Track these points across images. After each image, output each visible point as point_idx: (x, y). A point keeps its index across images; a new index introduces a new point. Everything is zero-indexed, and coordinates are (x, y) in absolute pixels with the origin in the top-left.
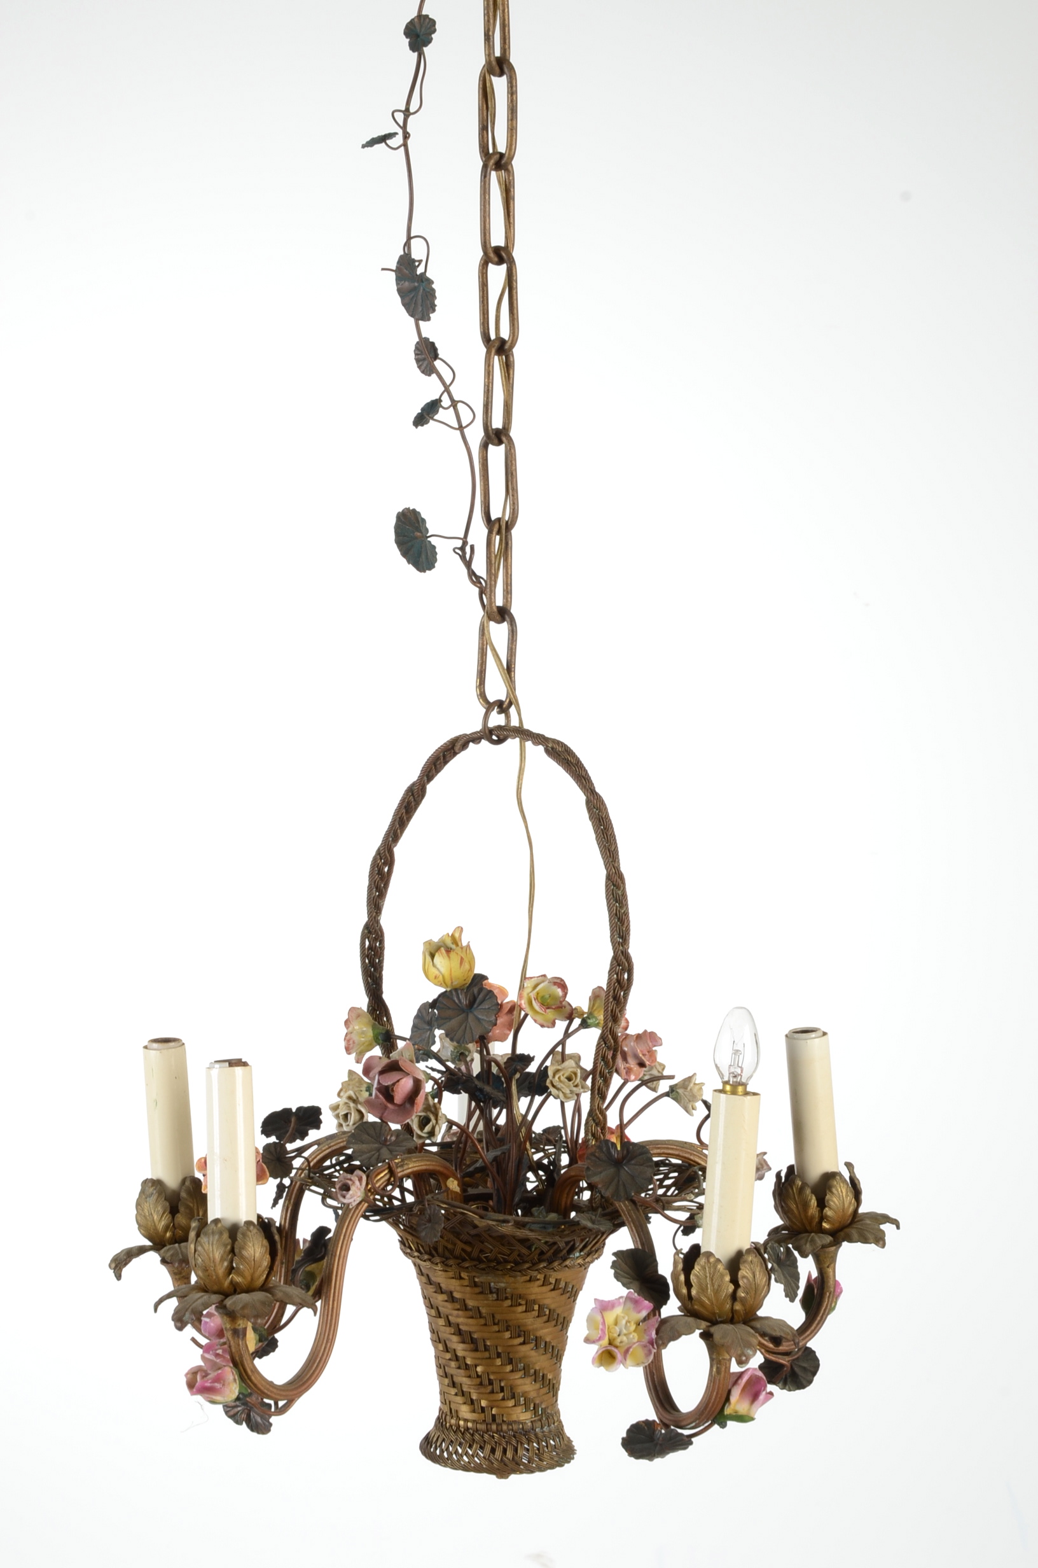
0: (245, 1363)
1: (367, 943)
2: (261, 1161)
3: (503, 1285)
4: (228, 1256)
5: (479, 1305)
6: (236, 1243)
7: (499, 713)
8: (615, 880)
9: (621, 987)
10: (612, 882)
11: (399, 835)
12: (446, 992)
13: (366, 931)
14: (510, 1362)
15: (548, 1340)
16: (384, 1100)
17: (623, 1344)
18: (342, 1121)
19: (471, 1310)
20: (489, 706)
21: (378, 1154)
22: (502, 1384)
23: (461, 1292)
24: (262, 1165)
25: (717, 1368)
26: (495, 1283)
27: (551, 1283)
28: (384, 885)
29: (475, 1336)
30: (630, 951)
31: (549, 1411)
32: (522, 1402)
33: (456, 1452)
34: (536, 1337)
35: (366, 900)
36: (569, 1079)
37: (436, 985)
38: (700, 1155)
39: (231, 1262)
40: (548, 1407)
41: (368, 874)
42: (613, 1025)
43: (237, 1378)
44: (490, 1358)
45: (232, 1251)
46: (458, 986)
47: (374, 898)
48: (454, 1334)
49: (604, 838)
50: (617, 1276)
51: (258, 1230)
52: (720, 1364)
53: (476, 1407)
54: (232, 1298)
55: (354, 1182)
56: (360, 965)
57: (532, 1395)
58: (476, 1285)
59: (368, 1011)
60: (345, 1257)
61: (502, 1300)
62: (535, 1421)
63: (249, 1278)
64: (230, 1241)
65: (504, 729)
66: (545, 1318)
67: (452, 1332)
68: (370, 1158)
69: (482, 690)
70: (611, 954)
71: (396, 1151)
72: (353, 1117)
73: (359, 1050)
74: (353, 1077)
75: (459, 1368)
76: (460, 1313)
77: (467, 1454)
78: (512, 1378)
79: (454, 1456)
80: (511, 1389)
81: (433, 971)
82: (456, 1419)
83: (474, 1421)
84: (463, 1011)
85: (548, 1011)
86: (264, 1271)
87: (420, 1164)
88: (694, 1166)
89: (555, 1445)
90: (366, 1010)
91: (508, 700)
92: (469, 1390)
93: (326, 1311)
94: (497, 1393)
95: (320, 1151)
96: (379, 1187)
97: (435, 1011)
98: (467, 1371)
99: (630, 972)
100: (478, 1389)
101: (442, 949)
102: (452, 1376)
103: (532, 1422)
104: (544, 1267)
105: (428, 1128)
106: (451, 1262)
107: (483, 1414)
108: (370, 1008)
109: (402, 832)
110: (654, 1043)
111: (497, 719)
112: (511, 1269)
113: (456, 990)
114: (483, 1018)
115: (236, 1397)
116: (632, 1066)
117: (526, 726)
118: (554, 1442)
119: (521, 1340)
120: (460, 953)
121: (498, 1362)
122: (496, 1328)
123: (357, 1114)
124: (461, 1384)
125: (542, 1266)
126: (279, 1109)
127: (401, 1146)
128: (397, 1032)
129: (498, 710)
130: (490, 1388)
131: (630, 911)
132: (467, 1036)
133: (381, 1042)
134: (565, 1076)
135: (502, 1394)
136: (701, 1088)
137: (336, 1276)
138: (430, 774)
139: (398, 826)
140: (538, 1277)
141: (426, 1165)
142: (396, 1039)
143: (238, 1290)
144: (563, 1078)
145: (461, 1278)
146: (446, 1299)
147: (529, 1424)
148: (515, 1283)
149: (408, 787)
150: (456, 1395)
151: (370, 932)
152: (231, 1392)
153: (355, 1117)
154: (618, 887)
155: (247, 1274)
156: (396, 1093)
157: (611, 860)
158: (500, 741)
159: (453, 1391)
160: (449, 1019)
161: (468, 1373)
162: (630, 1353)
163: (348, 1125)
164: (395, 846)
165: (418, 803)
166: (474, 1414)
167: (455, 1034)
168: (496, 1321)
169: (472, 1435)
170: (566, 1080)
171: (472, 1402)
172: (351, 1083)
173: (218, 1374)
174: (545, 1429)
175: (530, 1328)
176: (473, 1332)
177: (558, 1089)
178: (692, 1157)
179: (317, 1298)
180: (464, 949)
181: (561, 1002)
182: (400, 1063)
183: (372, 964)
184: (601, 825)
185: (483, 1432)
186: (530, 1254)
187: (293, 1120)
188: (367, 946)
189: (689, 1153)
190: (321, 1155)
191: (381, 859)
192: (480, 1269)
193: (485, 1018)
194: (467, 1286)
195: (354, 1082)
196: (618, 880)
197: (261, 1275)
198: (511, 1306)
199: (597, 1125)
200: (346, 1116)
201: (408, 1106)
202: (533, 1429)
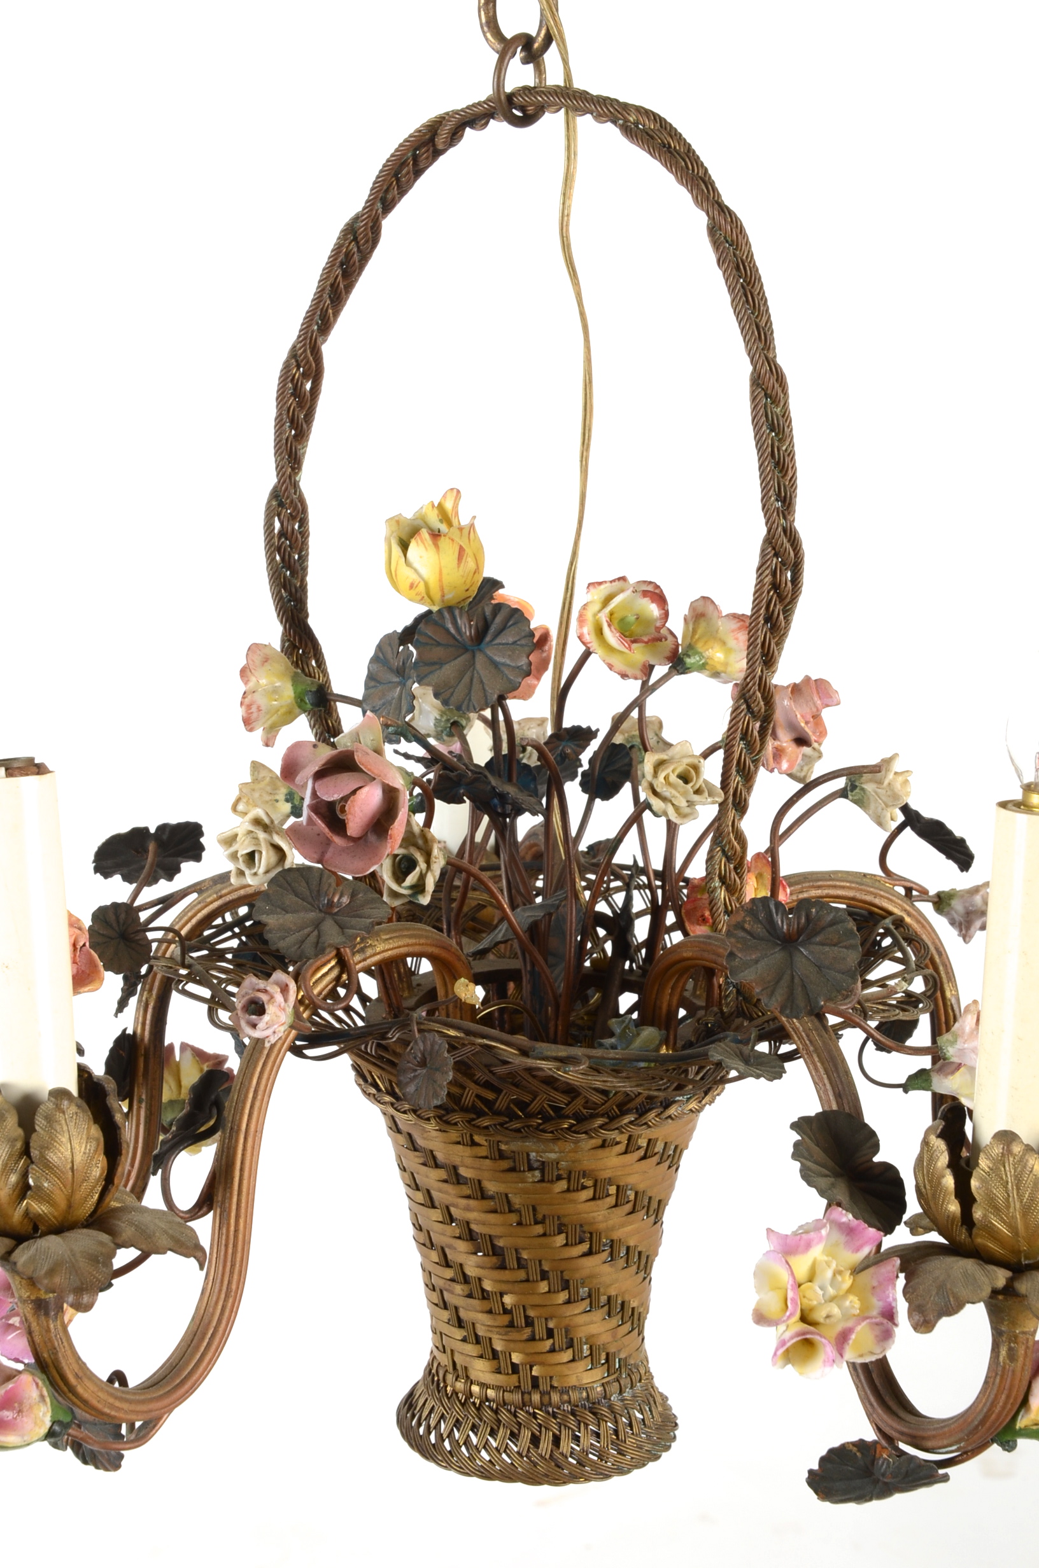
0: (64, 1364)
1: (277, 525)
2: (87, 944)
3: (553, 1156)
4: (17, 1162)
5: (507, 1191)
6: (34, 1136)
7: (525, 61)
8: (771, 385)
9: (781, 598)
10: (765, 390)
11: (332, 318)
12: (429, 612)
13: (274, 503)
14: (566, 1285)
15: (632, 1243)
16: (326, 830)
17: (832, 1320)
18: (243, 867)
19: (492, 1198)
20: (506, 47)
21: (316, 933)
22: (551, 1325)
23: (472, 1168)
24: (90, 954)
25: (1010, 1349)
26: (537, 1152)
27: (639, 1148)
28: (305, 416)
29: (500, 1243)
30: (798, 525)
31: (632, 1362)
32: (586, 1352)
33: (467, 1442)
34: (612, 1241)
35: (273, 444)
36: (685, 778)
37: (411, 600)
38: (890, 897)
39: (25, 1175)
40: (630, 1356)
41: (275, 395)
42: (765, 672)
43: (45, 1393)
44: (527, 1281)
45: (26, 1151)
46: (452, 603)
47: (287, 440)
48: (459, 1238)
49: (747, 301)
50: (807, 1176)
51: (79, 1107)
52: (1015, 1342)
53: (502, 1364)
54: (28, 1248)
55: (272, 997)
56: (265, 565)
57: (605, 1338)
58: (502, 1156)
59: (282, 651)
60: (259, 1132)
61: (549, 1182)
62: (608, 1383)
63: (63, 1204)
64: (20, 1132)
65: (537, 93)
66: (628, 1207)
67: (457, 1233)
68: (303, 942)
69: (491, 14)
70: (763, 531)
71: (352, 927)
72: (266, 858)
73: (270, 722)
74: (261, 775)
75: (470, 1296)
76: (472, 1203)
77: (486, 1446)
78: (568, 1314)
79: (463, 1449)
80: (567, 1331)
81: (406, 575)
82: (466, 1382)
83: (497, 1388)
84: (466, 650)
85: (634, 646)
86: (94, 1187)
87: (396, 945)
88: (884, 918)
89: (643, 1420)
90: (278, 649)
91: (543, 32)
92: (489, 1335)
93: (224, 1237)
94: (541, 1339)
95: (202, 904)
96: (320, 993)
97: (411, 648)
98: (486, 1302)
99: (797, 568)
100: (506, 1334)
101: (424, 533)
102: (456, 1308)
103: (603, 1385)
104: (631, 1122)
105: (411, 879)
106: (455, 1117)
107: (515, 1377)
108: (287, 644)
109: (336, 314)
110: (826, 701)
111: (519, 75)
112: (568, 1129)
113: (450, 609)
114: (502, 660)
115: (47, 1431)
116: (785, 744)
117: (579, 84)
118: (642, 1414)
119: (585, 1247)
120: (457, 539)
121: (543, 1287)
122: (539, 1229)
123: (272, 853)
124: (473, 1324)
125: (626, 1121)
126: (124, 829)
127: (360, 917)
128: (337, 687)
129: (523, 54)
130: (528, 1331)
131: (796, 448)
132: (476, 696)
133: (309, 706)
134: (676, 773)
135: (550, 1342)
136: (906, 782)
137: (242, 1170)
138: (390, 196)
139: (328, 302)
140: (618, 1140)
141: (408, 945)
142: (335, 701)
143: (42, 1228)
144: (673, 778)
145: (474, 1144)
146: (445, 1177)
147: (599, 1389)
148: (576, 1152)
149: (347, 224)
150: (464, 1340)
151: (281, 504)
152: (35, 1423)
153: (268, 858)
154: (775, 401)
155: (60, 1199)
156: (349, 817)
157: (761, 346)
158: (527, 120)
159: (459, 1334)
160: (440, 664)
161: (486, 1305)
162: (851, 1342)
163: (255, 874)
164: (325, 341)
165: (365, 258)
166: (498, 1375)
167: (452, 694)
168: (540, 1217)
169: (496, 1412)
170: (681, 782)
171: (495, 1355)
172: (257, 786)
173: (7, 1392)
174: (627, 1394)
175: (602, 1226)
176: (496, 1236)
177: (664, 799)
178: (877, 901)
179: (205, 1209)
180: (465, 532)
181: (658, 629)
182: (356, 757)
183: (287, 563)
184: (740, 277)
185: (516, 1408)
186: (606, 1102)
187: (152, 847)
188: (276, 531)
189: (872, 893)
190: (205, 912)
191: (298, 367)
192: (511, 1130)
193: (508, 662)
194: (486, 1157)
195: (262, 785)
196: (776, 386)
197: (90, 1195)
198: (568, 1190)
199: (729, 859)
200: (251, 857)
201: (372, 838)
202: (605, 1398)
